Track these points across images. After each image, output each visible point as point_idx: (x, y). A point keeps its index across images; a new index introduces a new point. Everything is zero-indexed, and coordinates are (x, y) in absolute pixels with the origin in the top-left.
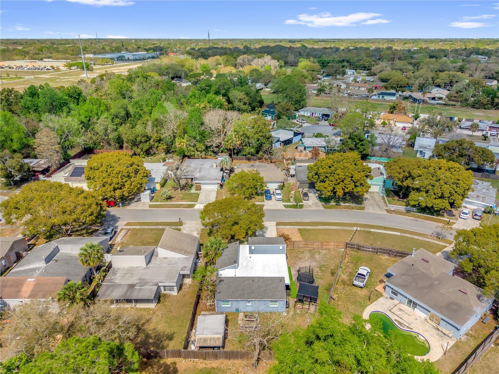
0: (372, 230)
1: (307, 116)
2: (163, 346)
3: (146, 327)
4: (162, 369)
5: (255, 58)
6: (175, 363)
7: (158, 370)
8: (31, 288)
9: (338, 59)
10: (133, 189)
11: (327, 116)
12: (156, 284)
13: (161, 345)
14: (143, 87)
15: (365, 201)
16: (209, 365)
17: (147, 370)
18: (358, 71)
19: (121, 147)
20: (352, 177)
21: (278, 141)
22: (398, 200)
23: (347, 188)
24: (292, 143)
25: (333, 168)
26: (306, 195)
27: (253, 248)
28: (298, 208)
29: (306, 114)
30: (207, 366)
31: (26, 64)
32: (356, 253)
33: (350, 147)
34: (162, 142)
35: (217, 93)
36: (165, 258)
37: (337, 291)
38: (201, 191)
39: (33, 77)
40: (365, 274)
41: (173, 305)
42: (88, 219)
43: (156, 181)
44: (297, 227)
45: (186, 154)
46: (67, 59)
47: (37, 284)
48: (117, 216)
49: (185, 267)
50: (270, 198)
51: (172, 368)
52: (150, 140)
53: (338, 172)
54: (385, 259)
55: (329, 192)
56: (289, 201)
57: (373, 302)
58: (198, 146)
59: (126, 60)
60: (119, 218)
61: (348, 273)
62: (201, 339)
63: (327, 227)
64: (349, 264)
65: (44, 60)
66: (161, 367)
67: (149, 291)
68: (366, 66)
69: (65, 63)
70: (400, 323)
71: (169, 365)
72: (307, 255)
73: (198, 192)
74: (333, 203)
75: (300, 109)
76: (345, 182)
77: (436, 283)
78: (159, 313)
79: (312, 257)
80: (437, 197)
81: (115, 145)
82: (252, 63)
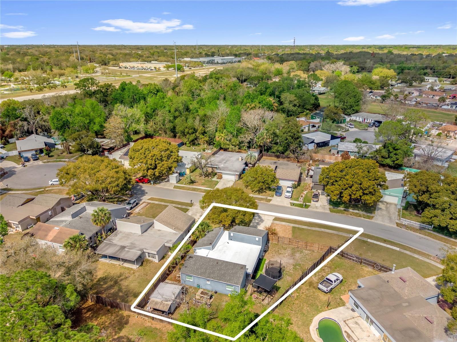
0: (369, 240)
1: (358, 121)
2: (127, 300)
3: (122, 282)
4: (118, 318)
5: (328, 63)
6: (129, 316)
7: (115, 318)
8: (55, 234)
9: (420, 66)
10: (162, 170)
11: (380, 122)
12: (141, 250)
13: (126, 300)
14: (212, 87)
15: (377, 210)
16: (154, 325)
17: (107, 316)
18: (441, 79)
19: (175, 136)
20: (361, 184)
21: (313, 142)
22: (416, 215)
23: (355, 195)
24: (328, 145)
25: (344, 173)
26: (316, 196)
27: (232, 235)
28: (303, 208)
29: (358, 119)
30: (152, 326)
31: (137, 65)
32: (339, 260)
33: (382, 155)
34: (205, 135)
35: (272, 94)
36: (159, 230)
37: (300, 290)
38: (221, 180)
39: (138, 75)
40: (333, 280)
41: (151, 270)
42: (113, 189)
43: (186, 166)
44: (292, 225)
45: (222, 147)
46: (168, 62)
47: (60, 233)
48: (146, 191)
49: (171, 241)
50: (280, 195)
51: (125, 320)
52: (196, 132)
53: (347, 177)
54: (368, 271)
55: (335, 195)
56: (297, 200)
57: (331, 309)
58: (232, 141)
59: (215, 63)
60: (147, 193)
61: (320, 276)
62: (154, 301)
63: (323, 230)
64: (326, 268)
65: (152, 62)
66: (118, 316)
67: (134, 254)
68: (451, 73)
69: (165, 65)
70: (349, 336)
71: (125, 317)
72: (289, 251)
73: (219, 180)
74: (341, 208)
75: (354, 113)
76: (353, 188)
77: (405, 305)
78: (137, 274)
79: (292, 255)
80: (454, 217)
81: (170, 134)
82: (323, 69)
